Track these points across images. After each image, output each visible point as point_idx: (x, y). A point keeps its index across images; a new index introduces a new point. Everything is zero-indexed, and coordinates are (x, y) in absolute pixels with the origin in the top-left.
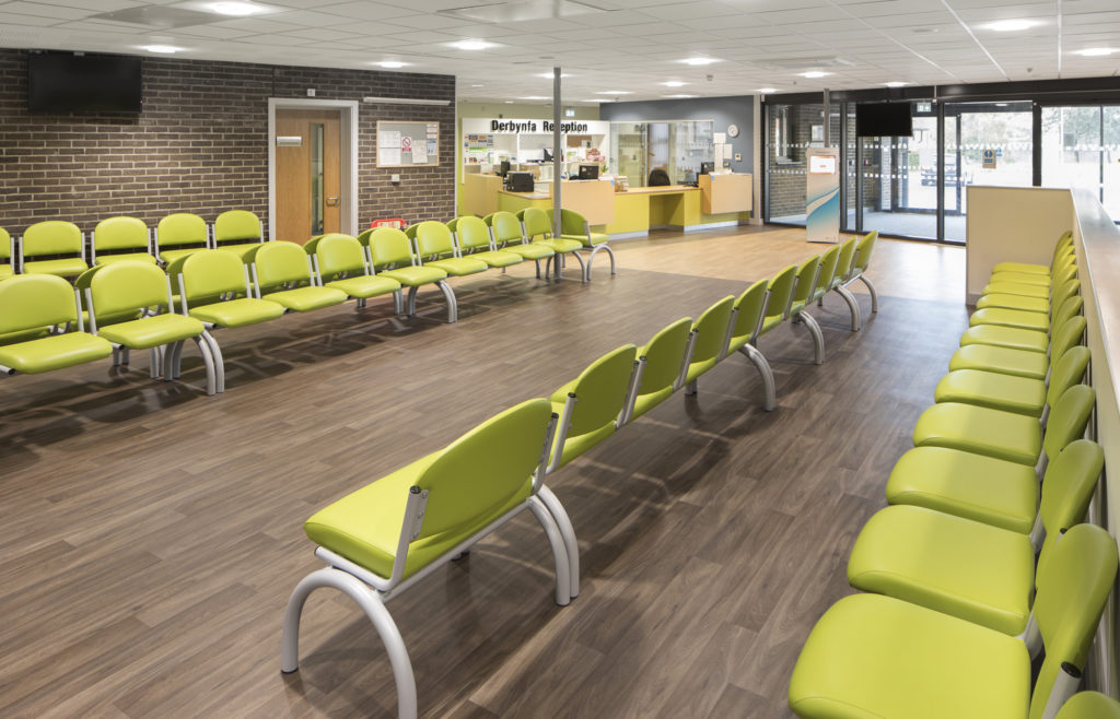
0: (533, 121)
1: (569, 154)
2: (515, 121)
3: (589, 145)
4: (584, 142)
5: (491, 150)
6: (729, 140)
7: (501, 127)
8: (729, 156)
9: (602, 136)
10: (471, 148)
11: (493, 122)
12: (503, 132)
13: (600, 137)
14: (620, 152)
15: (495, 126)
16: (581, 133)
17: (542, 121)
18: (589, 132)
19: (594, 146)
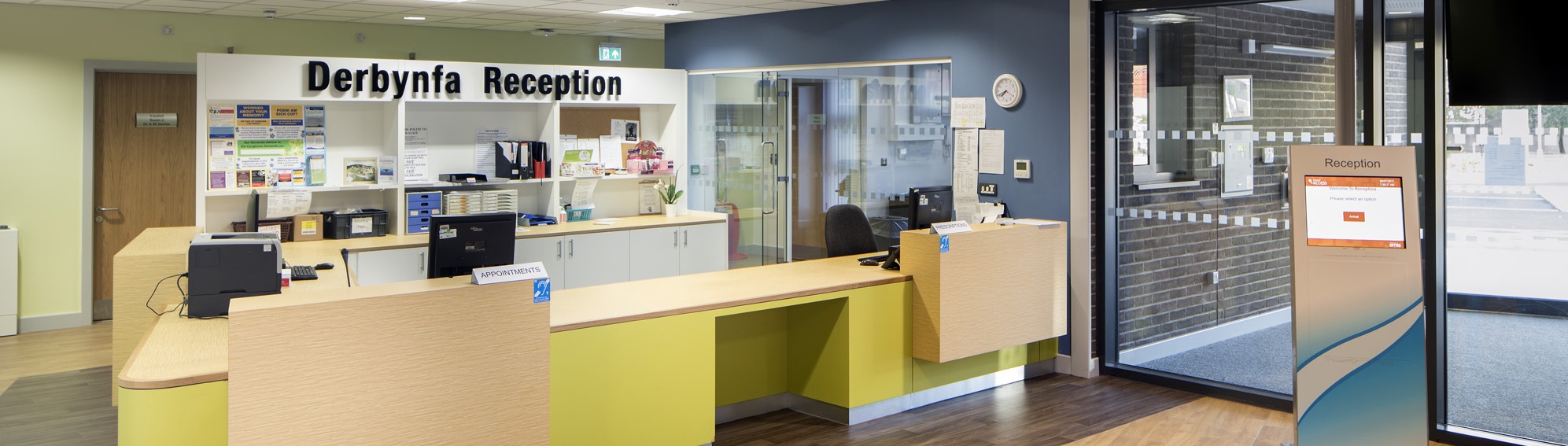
0: (448, 67)
1: (572, 155)
2: (388, 65)
3: (631, 132)
4: (619, 125)
5: (318, 148)
6: (995, 118)
7: (341, 81)
8: (994, 164)
9: (670, 108)
10: (246, 144)
11: (312, 66)
12: (348, 96)
13: (663, 111)
14: (720, 148)
15: (316, 77)
16: (604, 100)
17: (480, 67)
18: (627, 98)
19: (646, 134)
